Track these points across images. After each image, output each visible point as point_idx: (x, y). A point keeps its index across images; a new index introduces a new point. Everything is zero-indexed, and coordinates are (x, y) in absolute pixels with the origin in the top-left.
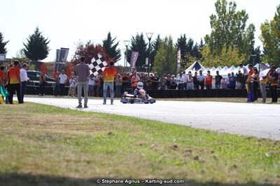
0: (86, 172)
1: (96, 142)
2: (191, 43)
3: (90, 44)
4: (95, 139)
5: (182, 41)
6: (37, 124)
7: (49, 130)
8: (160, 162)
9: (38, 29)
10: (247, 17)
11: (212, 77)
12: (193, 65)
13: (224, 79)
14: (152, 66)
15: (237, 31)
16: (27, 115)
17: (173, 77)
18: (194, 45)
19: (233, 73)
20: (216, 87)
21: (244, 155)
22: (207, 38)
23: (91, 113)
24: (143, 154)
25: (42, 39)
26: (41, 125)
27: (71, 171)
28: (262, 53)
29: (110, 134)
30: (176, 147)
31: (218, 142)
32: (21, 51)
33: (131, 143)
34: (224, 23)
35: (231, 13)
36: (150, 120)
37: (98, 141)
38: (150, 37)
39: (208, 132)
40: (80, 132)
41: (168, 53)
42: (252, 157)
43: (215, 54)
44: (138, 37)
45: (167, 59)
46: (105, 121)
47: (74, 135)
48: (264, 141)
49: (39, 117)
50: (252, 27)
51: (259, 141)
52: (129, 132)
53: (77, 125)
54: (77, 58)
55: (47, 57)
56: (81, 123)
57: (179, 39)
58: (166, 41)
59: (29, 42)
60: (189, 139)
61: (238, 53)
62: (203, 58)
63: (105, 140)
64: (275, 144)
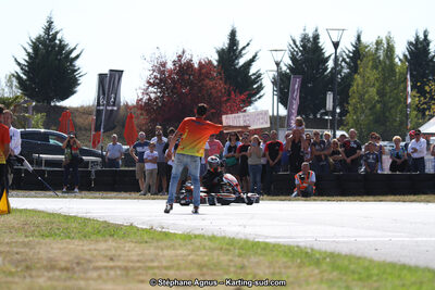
3: (183, 61)
5: (418, 48)
6: (53, 268)
9: (50, 23)
14: (341, 114)
16: (25, 245)
17: (397, 142)
23: (188, 238)
25: (62, 46)
26: (62, 269)
32: (10, 80)
36: (339, 255)
38: (337, 41)
41: (384, 80)
44: (305, 39)
45: (381, 93)
46: (225, 259)
49: (57, 249)
53: (153, 268)
54: (153, 96)
55: (73, 93)
56: (165, 264)
57: (410, 43)
58: (377, 49)
59: (29, 54)
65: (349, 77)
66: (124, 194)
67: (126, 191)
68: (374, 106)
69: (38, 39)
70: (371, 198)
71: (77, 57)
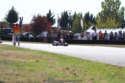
0: (13, 80)
1: (28, 65)
2: (92, 16)
3: (39, 16)
4: (28, 63)
5: (87, 15)
6: (3, 55)
7: (6, 58)
8: (55, 76)
9: (13, 7)
10: (120, 3)
15: (115, 10)
18: (93, 17)
21: (101, 73)
23: (33, 50)
24: (48, 72)
25: (15, 12)
26: (5, 56)
27: (6, 79)
29: (37, 61)
30: (68, 68)
32: (5, 18)
33: (46, 66)
34: (109, 6)
39: (88, 61)
40: (23, 60)
42: (105, 75)
43: (103, 22)
44: (64, 12)
46: (38, 55)
47: (19, 61)
48: (114, 67)
51: (112, 66)
52: (48, 60)
53: (23, 56)
54: (33, 23)
55: (17, 21)
56: (26, 55)
58: (79, 15)
59: (8, 13)
60: (77, 65)
61: (115, 22)
62: (98, 24)
63: (33, 64)
64: (119, 68)
65: (73, 20)
66: (25, 42)
67: (26, 41)
68: (78, 26)
69: (11, 10)
71: (18, 14)
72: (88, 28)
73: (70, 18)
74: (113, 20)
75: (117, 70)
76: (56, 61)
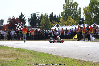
1: (10, 63)
2: (55, 16)
3: (13, 18)
4: (10, 62)
5: (52, 15)
10: (78, 5)
11: (64, 30)
12: (56, 25)
13: (69, 31)
14: (39, 26)
15: (74, 11)
18: (57, 17)
19: (72, 29)
20: (65, 34)
22: (62, 14)
28: (85, 19)
29: (17, 59)
31: (61, 62)
33: (25, 63)
34: (69, 7)
35: (71, 3)
37: (11, 63)
39: (57, 57)
41: (46, 20)
43: (65, 20)
44: (33, 14)
45: (46, 23)
46: (17, 52)
47: (2, 60)
48: (79, 61)
50: (80, 9)
51: (78, 61)
52: (25, 58)
53: (5, 54)
54: (8, 23)
57: (50, 14)
58: (45, 15)
60: (50, 61)
61: (74, 19)
62: (60, 22)
63: (14, 62)
64: (84, 63)
65: (40, 20)
68: (45, 25)
70: (43, 40)
72: (53, 26)
73: (38, 18)
74: (72, 18)
75: (82, 65)
76: (32, 58)
